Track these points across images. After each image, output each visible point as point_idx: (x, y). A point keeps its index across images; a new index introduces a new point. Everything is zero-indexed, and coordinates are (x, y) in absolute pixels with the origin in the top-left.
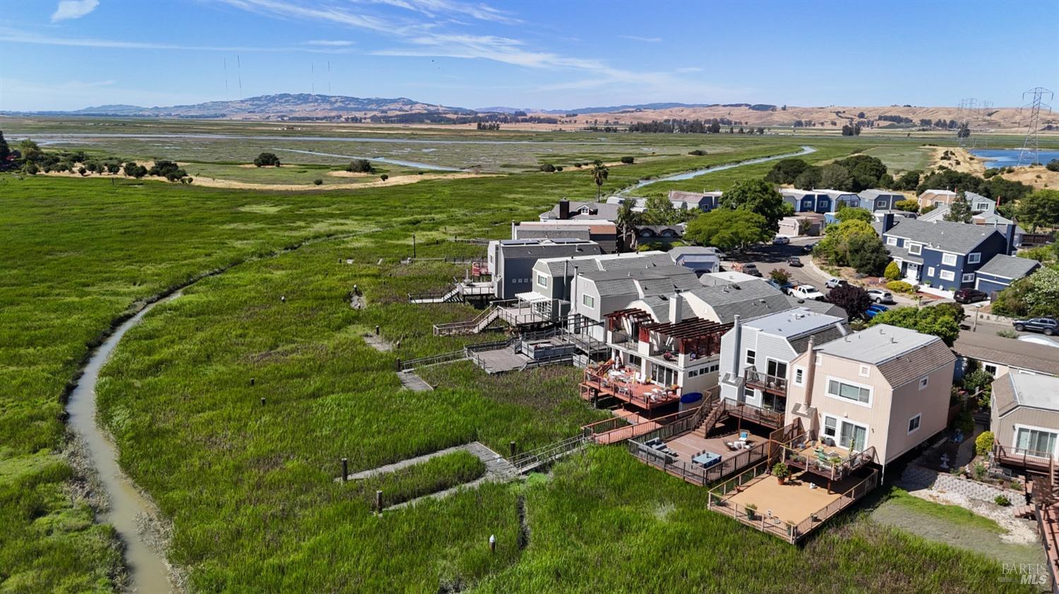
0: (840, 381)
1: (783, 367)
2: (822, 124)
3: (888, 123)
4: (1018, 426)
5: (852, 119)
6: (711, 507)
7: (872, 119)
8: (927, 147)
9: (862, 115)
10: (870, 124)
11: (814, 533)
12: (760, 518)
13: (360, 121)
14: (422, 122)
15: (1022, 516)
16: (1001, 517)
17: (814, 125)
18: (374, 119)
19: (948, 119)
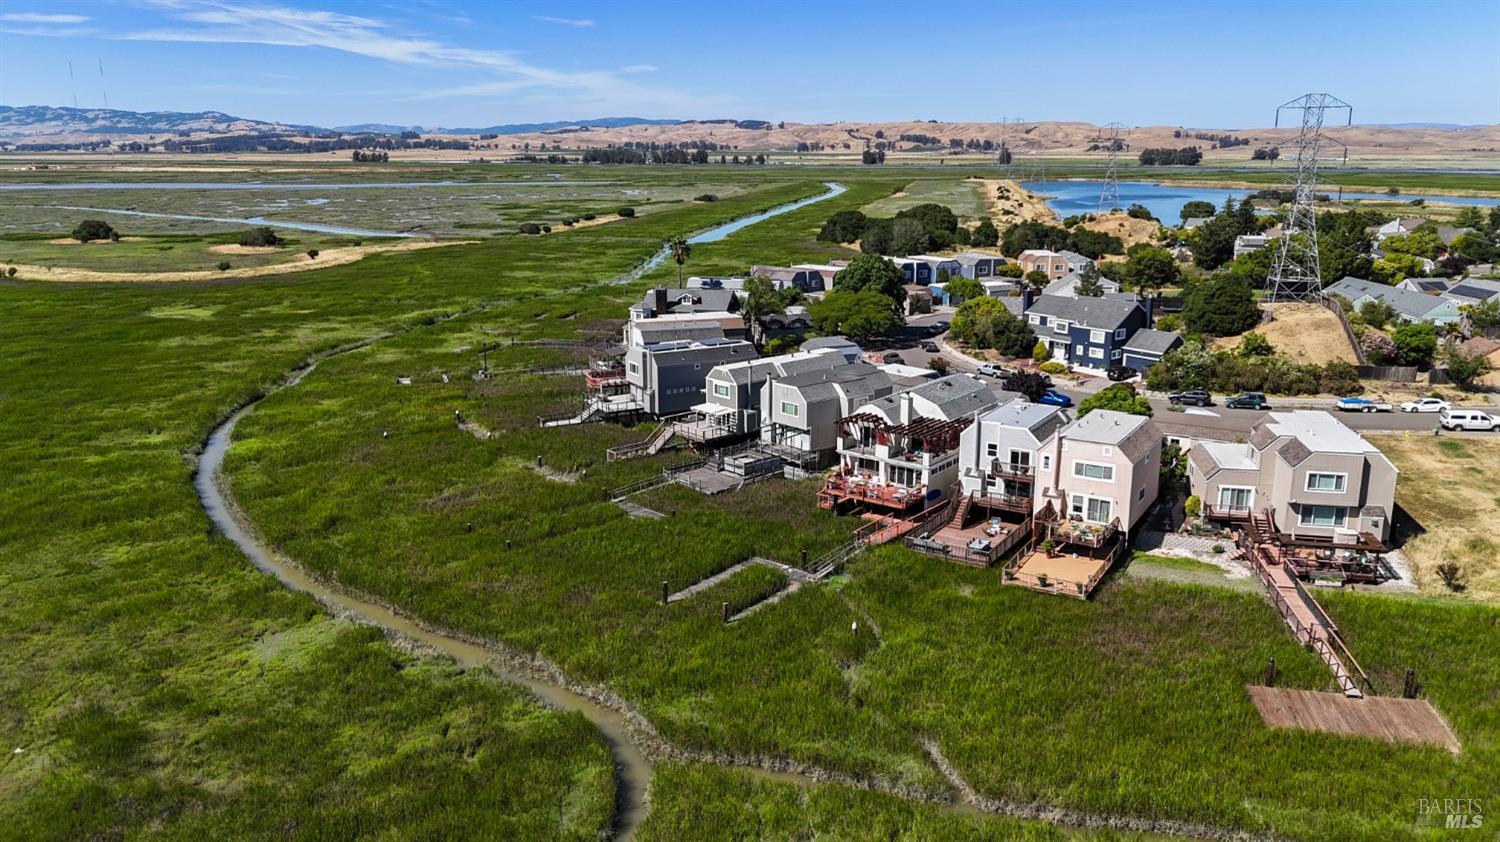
0: (1085, 462)
1: (1026, 456)
2: (833, 147)
3: (912, 144)
4: (1221, 487)
5: (868, 139)
6: (1004, 582)
7: (892, 139)
8: (972, 180)
9: (880, 135)
10: (892, 146)
11: (1096, 589)
12: (1050, 585)
13: (146, 150)
14: (253, 150)
15: (1237, 558)
16: (1220, 561)
17: (823, 148)
18: (169, 146)
19: (982, 139)
